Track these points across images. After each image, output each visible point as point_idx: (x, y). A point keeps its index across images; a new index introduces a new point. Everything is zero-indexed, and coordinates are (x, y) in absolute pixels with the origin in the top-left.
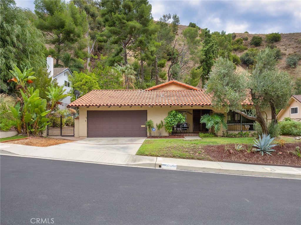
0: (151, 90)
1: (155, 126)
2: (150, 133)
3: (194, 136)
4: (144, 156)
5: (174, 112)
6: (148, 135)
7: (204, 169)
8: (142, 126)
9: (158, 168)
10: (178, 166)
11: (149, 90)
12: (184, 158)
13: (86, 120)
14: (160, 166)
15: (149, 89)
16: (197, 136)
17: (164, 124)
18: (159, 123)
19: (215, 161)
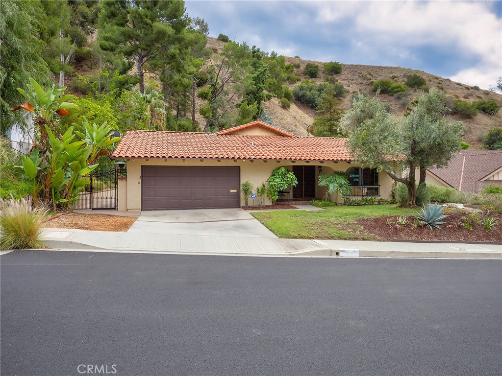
0: (226, 134)
1: (254, 191)
2: (246, 203)
3: (303, 204)
4: (292, 238)
5: (283, 169)
6: (242, 204)
7: (393, 253)
8: (231, 191)
9: (335, 257)
10: (360, 252)
11: (222, 135)
12: (345, 239)
13: (140, 181)
14: (337, 254)
15: (222, 133)
16: (306, 204)
17: (267, 187)
18: (260, 186)
19: (384, 241)
